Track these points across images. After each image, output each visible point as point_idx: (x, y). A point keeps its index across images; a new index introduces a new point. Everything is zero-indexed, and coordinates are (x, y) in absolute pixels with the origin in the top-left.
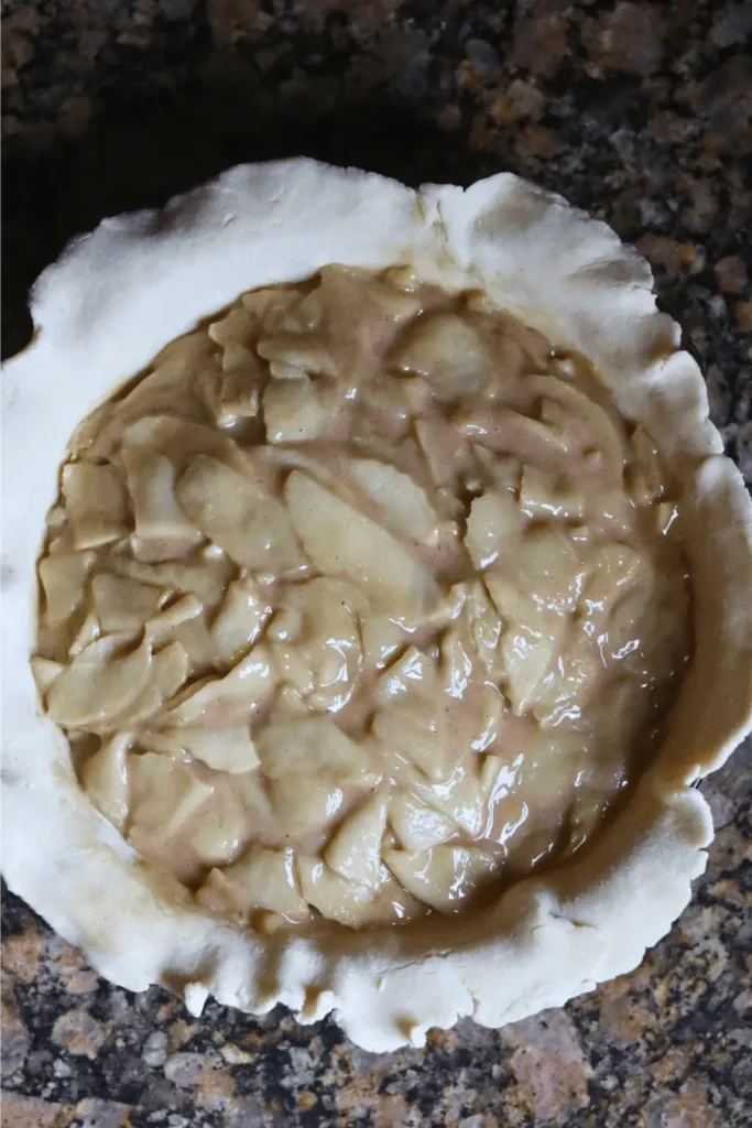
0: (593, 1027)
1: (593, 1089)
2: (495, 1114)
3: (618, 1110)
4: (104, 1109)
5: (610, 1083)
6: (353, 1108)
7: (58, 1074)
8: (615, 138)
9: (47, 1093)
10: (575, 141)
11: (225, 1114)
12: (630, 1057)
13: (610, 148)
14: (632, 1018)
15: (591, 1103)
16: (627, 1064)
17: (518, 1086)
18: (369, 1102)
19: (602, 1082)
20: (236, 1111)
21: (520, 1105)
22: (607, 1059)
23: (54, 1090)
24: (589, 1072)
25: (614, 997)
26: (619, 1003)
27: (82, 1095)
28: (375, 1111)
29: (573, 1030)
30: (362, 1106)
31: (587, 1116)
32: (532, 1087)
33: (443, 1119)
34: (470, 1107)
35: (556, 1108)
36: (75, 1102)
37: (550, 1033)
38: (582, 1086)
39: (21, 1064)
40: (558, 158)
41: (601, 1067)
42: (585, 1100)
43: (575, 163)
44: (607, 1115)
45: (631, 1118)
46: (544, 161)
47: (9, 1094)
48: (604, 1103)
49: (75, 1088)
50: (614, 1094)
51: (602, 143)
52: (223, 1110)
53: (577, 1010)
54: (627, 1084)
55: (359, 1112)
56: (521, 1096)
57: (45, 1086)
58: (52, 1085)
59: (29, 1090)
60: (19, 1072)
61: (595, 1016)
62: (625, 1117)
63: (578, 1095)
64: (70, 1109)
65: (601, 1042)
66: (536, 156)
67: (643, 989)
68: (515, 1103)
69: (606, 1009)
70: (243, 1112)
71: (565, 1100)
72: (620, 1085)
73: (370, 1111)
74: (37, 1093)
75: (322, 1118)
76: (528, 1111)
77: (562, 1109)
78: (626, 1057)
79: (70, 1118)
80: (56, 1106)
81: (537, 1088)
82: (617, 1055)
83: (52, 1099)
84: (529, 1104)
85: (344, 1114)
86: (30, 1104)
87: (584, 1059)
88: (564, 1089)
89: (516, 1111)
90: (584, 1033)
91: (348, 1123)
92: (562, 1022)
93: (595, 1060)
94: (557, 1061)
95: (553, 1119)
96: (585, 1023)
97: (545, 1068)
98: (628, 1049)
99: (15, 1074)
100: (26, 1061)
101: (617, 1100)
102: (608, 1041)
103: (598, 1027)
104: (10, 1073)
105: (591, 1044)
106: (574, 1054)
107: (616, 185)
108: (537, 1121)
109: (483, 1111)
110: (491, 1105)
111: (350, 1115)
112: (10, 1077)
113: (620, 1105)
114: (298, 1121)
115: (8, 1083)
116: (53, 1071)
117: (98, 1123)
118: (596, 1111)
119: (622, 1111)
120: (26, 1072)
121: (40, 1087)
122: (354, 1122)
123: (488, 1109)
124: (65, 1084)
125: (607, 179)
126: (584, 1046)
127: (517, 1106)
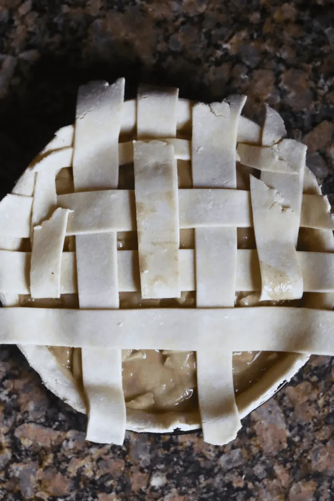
0: (291, 414)
1: (289, 441)
2: (246, 448)
3: (299, 451)
4: (79, 435)
5: (297, 439)
6: (186, 442)
7: (60, 419)
8: (327, 31)
9: (54, 427)
10: (309, 31)
11: (130, 441)
12: (306, 428)
13: (324, 35)
14: (308, 412)
15: (288, 447)
16: (305, 431)
17: (257, 437)
18: (192, 440)
19: (293, 439)
20: (135, 440)
21: (258, 446)
22: (296, 429)
23: (58, 425)
24: (288, 434)
25: (301, 402)
26: (303, 405)
27: (69, 429)
28: (195, 444)
29: (282, 415)
30: (189, 441)
31: (286, 452)
32: (263, 438)
33: (224, 450)
34: (236, 445)
35: (272, 448)
36: (66, 431)
37: (272, 416)
38: (284, 439)
39: (44, 413)
40: (302, 38)
41: (294, 432)
42: (285, 445)
43: (308, 41)
44: (294, 453)
45: (305, 455)
46: (295, 39)
47: (38, 426)
48: (293, 447)
49: (67, 426)
50: (298, 444)
51: (321, 33)
52: (130, 439)
53: (285, 407)
54: (304, 440)
55: (188, 444)
56: (258, 442)
57: (54, 424)
58: (57, 423)
59: (47, 424)
60: (43, 417)
61: (292, 410)
62: (302, 454)
63: (283, 443)
64: (64, 434)
65: (294, 421)
66: (292, 37)
67: (314, 400)
68: (255, 445)
69: (297, 407)
70: (138, 440)
71: (277, 445)
72: (301, 441)
73: (193, 444)
74: (50, 426)
75: (172, 445)
76: (261, 448)
77: (275, 448)
78: (304, 429)
79: (64, 438)
80: (58, 433)
81: (265, 439)
82: (301, 427)
83: (56, 429)
84: (261, 446)
85: (181, 444)
86: (46, 431)
87: (286, 428)
88: (277, 440)
89: (255, 448)
90: (287, 417)
91: (183, 448)
92: (278, 411)
93: (291, 429)
94: (275, 428)
95: (271, 452)
96: (288, 413)
97: (269, 431)
98: (305, 425)
99: (41, 417)
100: (46, 412)
101: (299, 447)
102: (297, 421)
103: (294, 415)
104: (39, 417)
105: (290, 422)
106: (283, 426)
107: (326, 52)
108: (264, 453)
109: (241, 447)
110: (245, 445)
111: (184, 444)
112: (39, 419)
113: (301, 448)
114: (161, 445)
115: (38, 421)
116: (58, 417)
117: (76, 441)
118: (290, 450)
119: (301, 451)
120: (46, 417)
121: (52, 423)
122: (186, 448)
123: (243, 447)
124: (63, 423)
125: (322, 49)
126: (286, 422)
127: (256, 446)
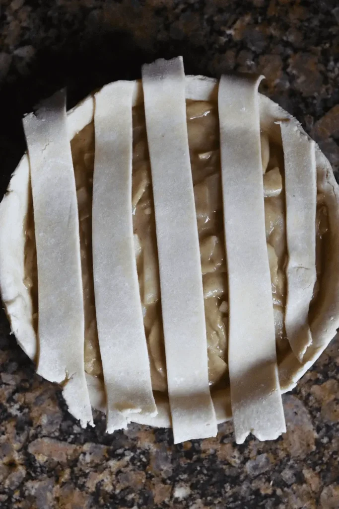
0: (318, 415)
1: (318, 443)
2: (272, 453)
3: (328, 452)
4: (96, 447)
5: (325, 440)
6: (209, 449)
7: (75, 432)
8: (334, 11)
9: (69, 440)
10: (316, 12)
11: (150, 451)
12: (335, 429)
13: (332, 15)
14: (335, 411)
15: (317, 449)
16: (333, 432)
17: (284, 441)
18: (215, 447)
19: (322, 440)
20: (155, 450)
21: (284, 450)
22: (324, 430)
23: (73, 439)
24: (316, 435)
25: (328, 401)
26: (329, 404)
27: (85, 441)
28: (218, 451)
29: (309, 416)
30: (212, 448)
31: (315, 455)
32: (290, 442)
33: (249, 455)
34: (261, 450)
35: (300, 451)
36: (83, 444)
37: (299, 417)
38: (312, 441)
39: (58, 427)
40: (308, 20)
41: (321, 433)
42: (314, 448)
43: (315, 22)
44: (323, 455)
45: (334, 456)
46: (301, 21)
47: (53, 440)
48: (322, 450)
49: (82, 438)
50: (327, 445)
51: (328, 13)
52: (150, 449)
53: (311, 407)
54: (333, 441)
55: (211, 451)
56: (285, 446)
57: (69, 437)
58: (72, 436)
59: (62, 438)
60: (57, 430)
61: (319, 410)
62: (332, 456)
63: (311, 445)
64: (80, 448)
65: (321, 421)
66: (298, 19)
68: (282, 449)
69: (324, 407)
70: (159, 450)
71: (305, 448)
72: (330, 442)
73: (216, 451)
74: (65, 440)
75: (194, 454)
76: (288, 452)
77: (303, 451)
78: (333, 429)
79: (80, 451)
80: (74, 446)
81: (292, 443)
82: (328, 428)
83: (71, 443)
84: (288, 449)
85: (204, 452)
86: (61, 445)
87: (314, 429)
88: (304, 443)
89: (282, 452)
90: (314, 417)
91: (206, 456)
92: (304, 412)
93: (318, 430)
94: (302, 430)
95: (299, 456)
96: (314, 413)
97: (296, 433)
98: (333, 425)
99: (55, 431)
100: (61, 426)
101: (328, 448)
102: (325, 421)
103: (321, 415)
104: (53, 430)
105: (317, 423)
106: (310, 427)
107: (334, 33)
108: (291, 457)
109: (267, 452)
110: (271, 449)
111: (207, 452)
112: (53, 433)
113: (329, 450)
114: (183, 454)
115: (52, 435)
116: (73, 430)
117: (93, 454)
118: (319, 453)
119: (331, 453)
120: (60, 430)
121: (67, 437)
122: (209, 456)
123: (270, 451)
124: (78, 436)
125: (330, 30)
126: (313, 423)
127: (283, 450)
